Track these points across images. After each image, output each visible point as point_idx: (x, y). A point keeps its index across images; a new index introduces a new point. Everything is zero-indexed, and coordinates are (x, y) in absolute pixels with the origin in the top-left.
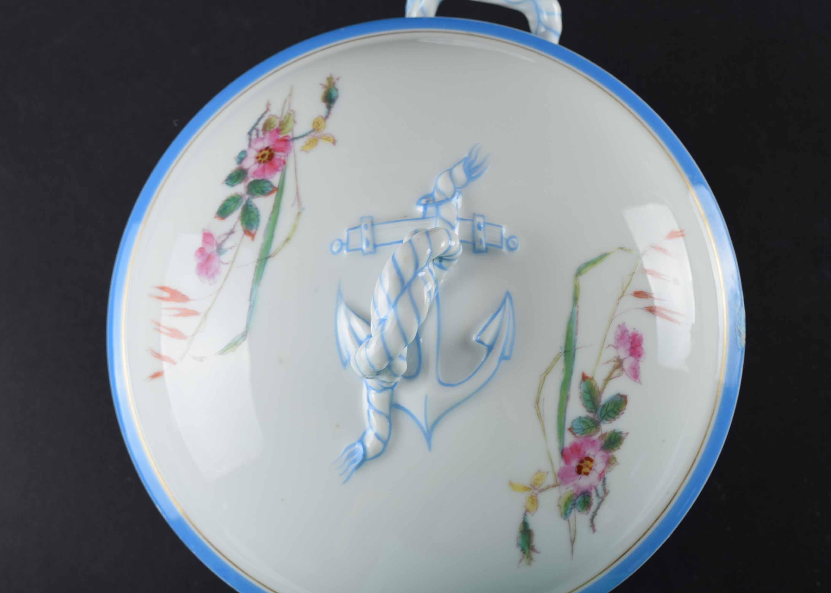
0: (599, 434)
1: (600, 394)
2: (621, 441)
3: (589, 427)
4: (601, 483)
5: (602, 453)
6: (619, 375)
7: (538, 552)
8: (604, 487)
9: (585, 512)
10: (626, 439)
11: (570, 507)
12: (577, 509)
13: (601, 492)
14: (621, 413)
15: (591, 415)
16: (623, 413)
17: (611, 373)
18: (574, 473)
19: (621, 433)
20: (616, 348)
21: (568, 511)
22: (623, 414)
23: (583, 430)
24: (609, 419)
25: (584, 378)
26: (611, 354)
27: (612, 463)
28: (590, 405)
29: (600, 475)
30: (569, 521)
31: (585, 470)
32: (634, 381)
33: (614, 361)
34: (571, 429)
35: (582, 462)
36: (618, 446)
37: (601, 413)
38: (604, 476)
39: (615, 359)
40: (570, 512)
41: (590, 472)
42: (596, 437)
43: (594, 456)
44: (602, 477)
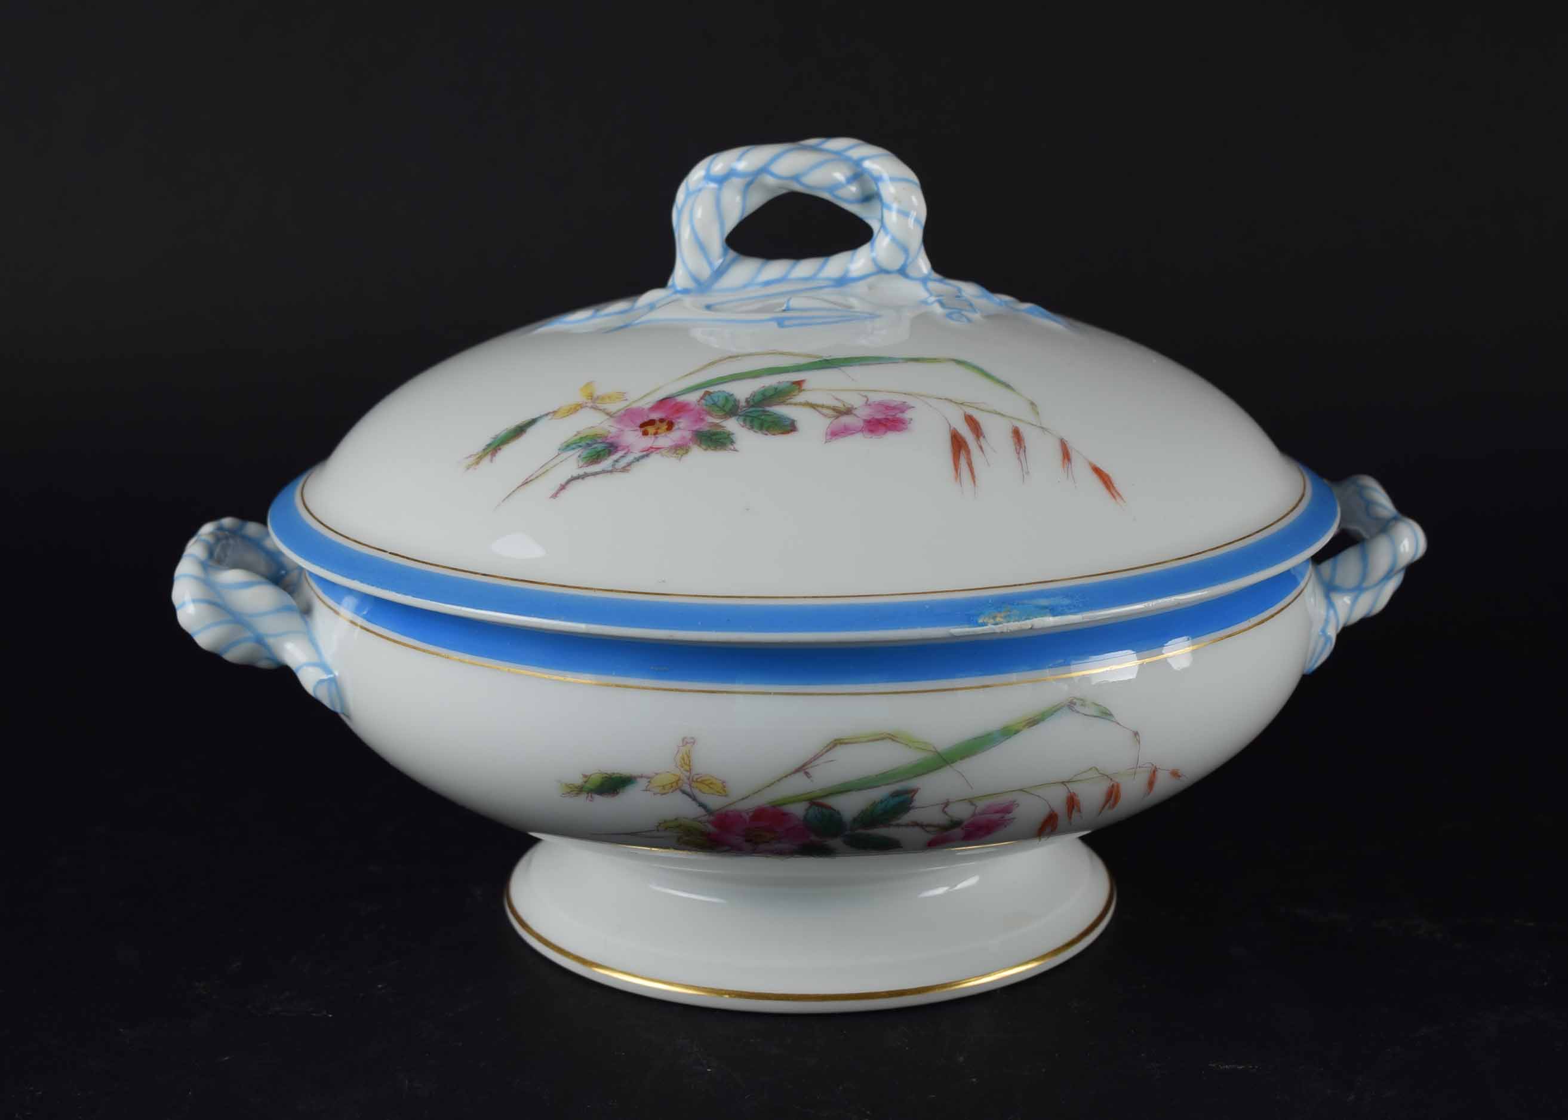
0: (717, 421)
1: (782, 402)
2: (719, 447)
3: (722, 408)
4: (638, 455)
5: (688, 435)
6: (825, 415)
7: (491, 461)
8: (633, 462)
9: (581, 464)
10: (727, 452)
11: (583, 443)
12: (582, 453)
13: (623, 463)
14: (766, 432)
15: (743, 403)
16: (766, 434)
17: (823, 406)
18: (640, 422)
19: (732, 442)
20: (867, 404)
21: (574, 446)
22: (765, 436)
23: (715, 404)
24: (748, 423)
25: (799, 384)
26: (855, 400)
27: (678, 452)
28: (758, 398)
29: (651, 448)
30: (559, 454)
31: (651, 429)
32: (826, 434)
33: (844, 405)
34: (708, 393)
35: (662, 420)
36: (709, 446)
37: (750, 412)
38: (652, 452)
39: (847, 406)
40: (574, 449)
41: (649, 436)
42: (710, 419)
43: (679, 429)
44: (648, 452)
